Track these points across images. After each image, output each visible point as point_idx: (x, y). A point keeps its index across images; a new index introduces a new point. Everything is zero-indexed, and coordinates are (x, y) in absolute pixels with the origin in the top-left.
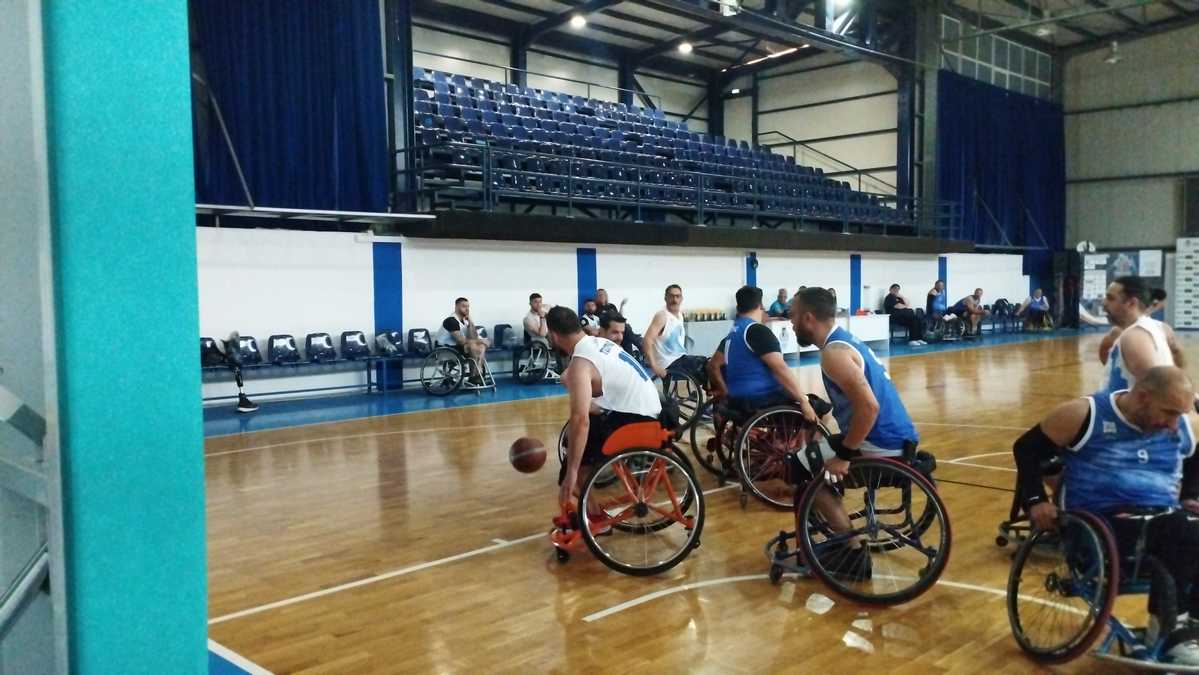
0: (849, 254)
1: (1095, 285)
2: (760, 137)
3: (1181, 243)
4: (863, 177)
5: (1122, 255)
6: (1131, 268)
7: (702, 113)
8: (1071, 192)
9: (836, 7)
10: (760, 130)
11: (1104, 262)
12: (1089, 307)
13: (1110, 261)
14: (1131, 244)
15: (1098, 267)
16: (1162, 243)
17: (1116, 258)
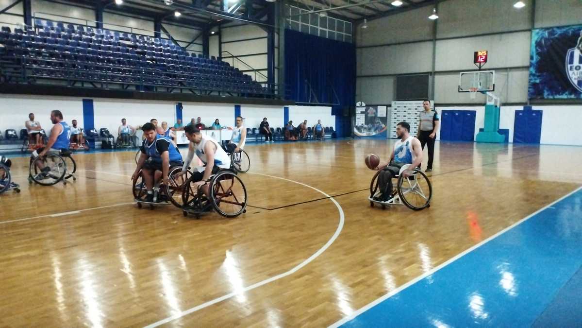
0: (234, 105)
1: (360, 120)
2: (222, 53)
3: (393, 103)
4: (256, 72)
5: (371, 108)
6: (374, 113)
7: (199, 41)
8: (358, 82)
9: (229, 3)
10: (223, 50)
11: (364, 111)
12: (359, 129)
13: (366, 110)
14: (373, 104)
15: (362, 113)
16: (386, 104)
17: (369, 109)
